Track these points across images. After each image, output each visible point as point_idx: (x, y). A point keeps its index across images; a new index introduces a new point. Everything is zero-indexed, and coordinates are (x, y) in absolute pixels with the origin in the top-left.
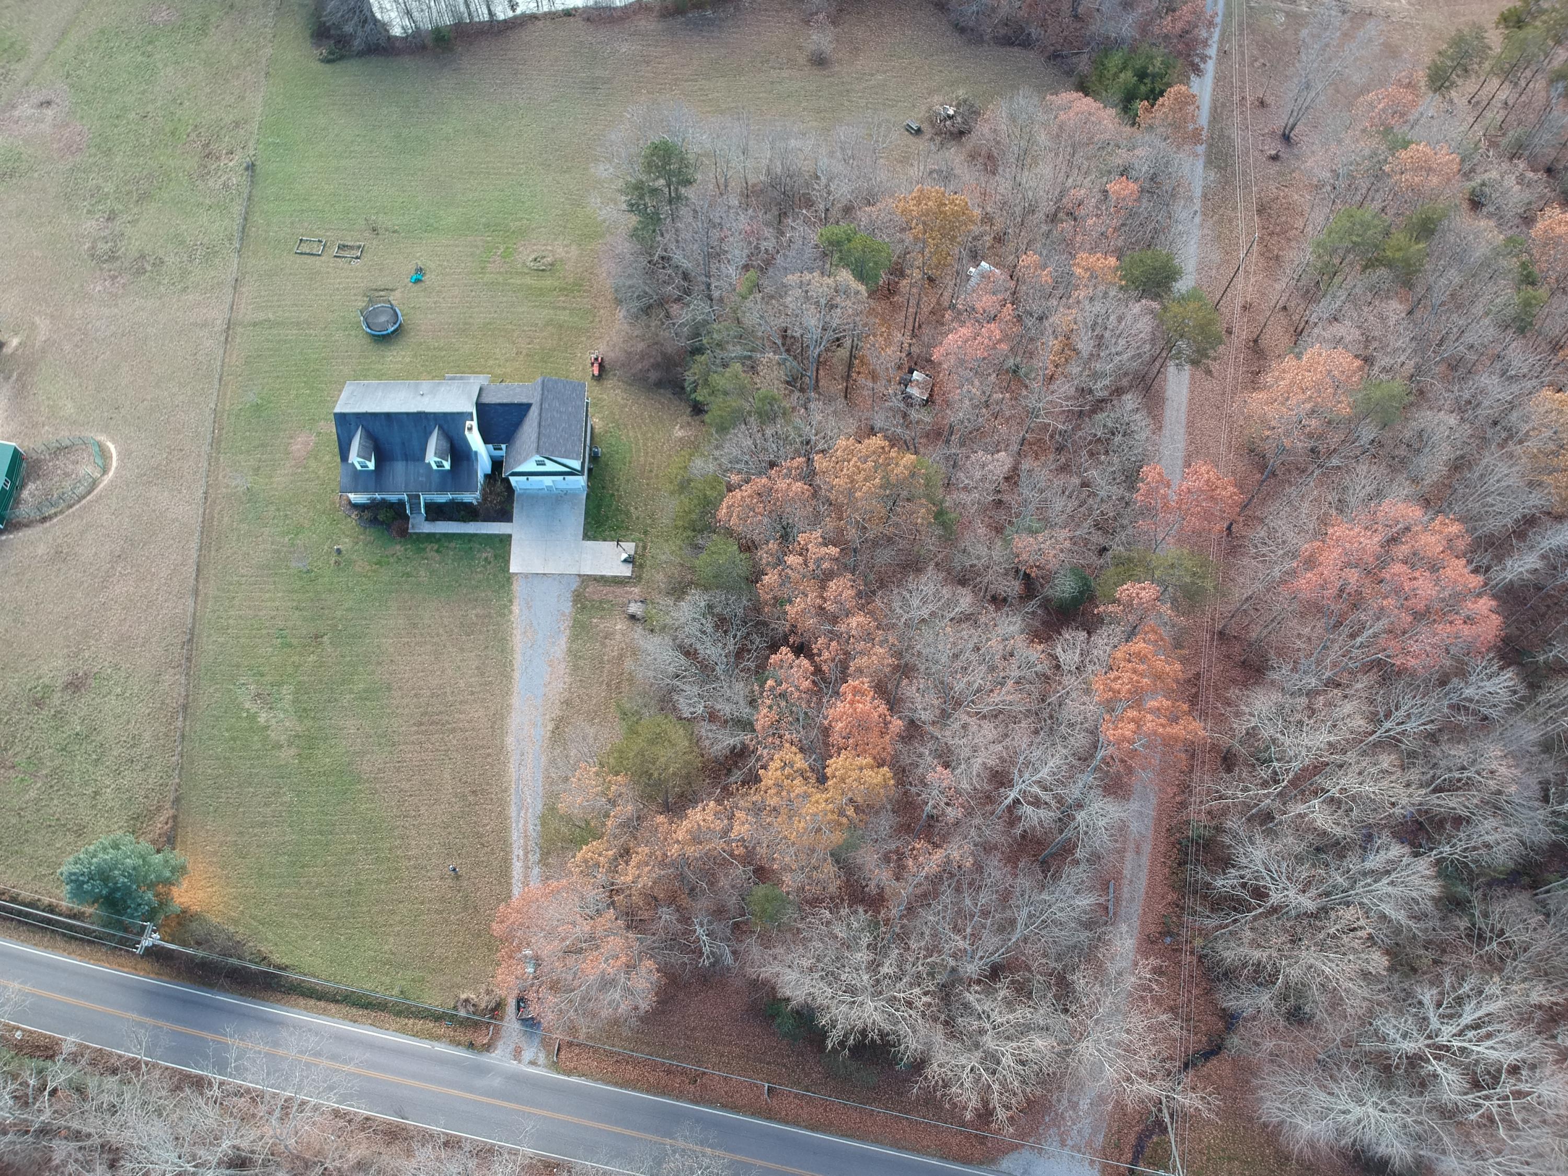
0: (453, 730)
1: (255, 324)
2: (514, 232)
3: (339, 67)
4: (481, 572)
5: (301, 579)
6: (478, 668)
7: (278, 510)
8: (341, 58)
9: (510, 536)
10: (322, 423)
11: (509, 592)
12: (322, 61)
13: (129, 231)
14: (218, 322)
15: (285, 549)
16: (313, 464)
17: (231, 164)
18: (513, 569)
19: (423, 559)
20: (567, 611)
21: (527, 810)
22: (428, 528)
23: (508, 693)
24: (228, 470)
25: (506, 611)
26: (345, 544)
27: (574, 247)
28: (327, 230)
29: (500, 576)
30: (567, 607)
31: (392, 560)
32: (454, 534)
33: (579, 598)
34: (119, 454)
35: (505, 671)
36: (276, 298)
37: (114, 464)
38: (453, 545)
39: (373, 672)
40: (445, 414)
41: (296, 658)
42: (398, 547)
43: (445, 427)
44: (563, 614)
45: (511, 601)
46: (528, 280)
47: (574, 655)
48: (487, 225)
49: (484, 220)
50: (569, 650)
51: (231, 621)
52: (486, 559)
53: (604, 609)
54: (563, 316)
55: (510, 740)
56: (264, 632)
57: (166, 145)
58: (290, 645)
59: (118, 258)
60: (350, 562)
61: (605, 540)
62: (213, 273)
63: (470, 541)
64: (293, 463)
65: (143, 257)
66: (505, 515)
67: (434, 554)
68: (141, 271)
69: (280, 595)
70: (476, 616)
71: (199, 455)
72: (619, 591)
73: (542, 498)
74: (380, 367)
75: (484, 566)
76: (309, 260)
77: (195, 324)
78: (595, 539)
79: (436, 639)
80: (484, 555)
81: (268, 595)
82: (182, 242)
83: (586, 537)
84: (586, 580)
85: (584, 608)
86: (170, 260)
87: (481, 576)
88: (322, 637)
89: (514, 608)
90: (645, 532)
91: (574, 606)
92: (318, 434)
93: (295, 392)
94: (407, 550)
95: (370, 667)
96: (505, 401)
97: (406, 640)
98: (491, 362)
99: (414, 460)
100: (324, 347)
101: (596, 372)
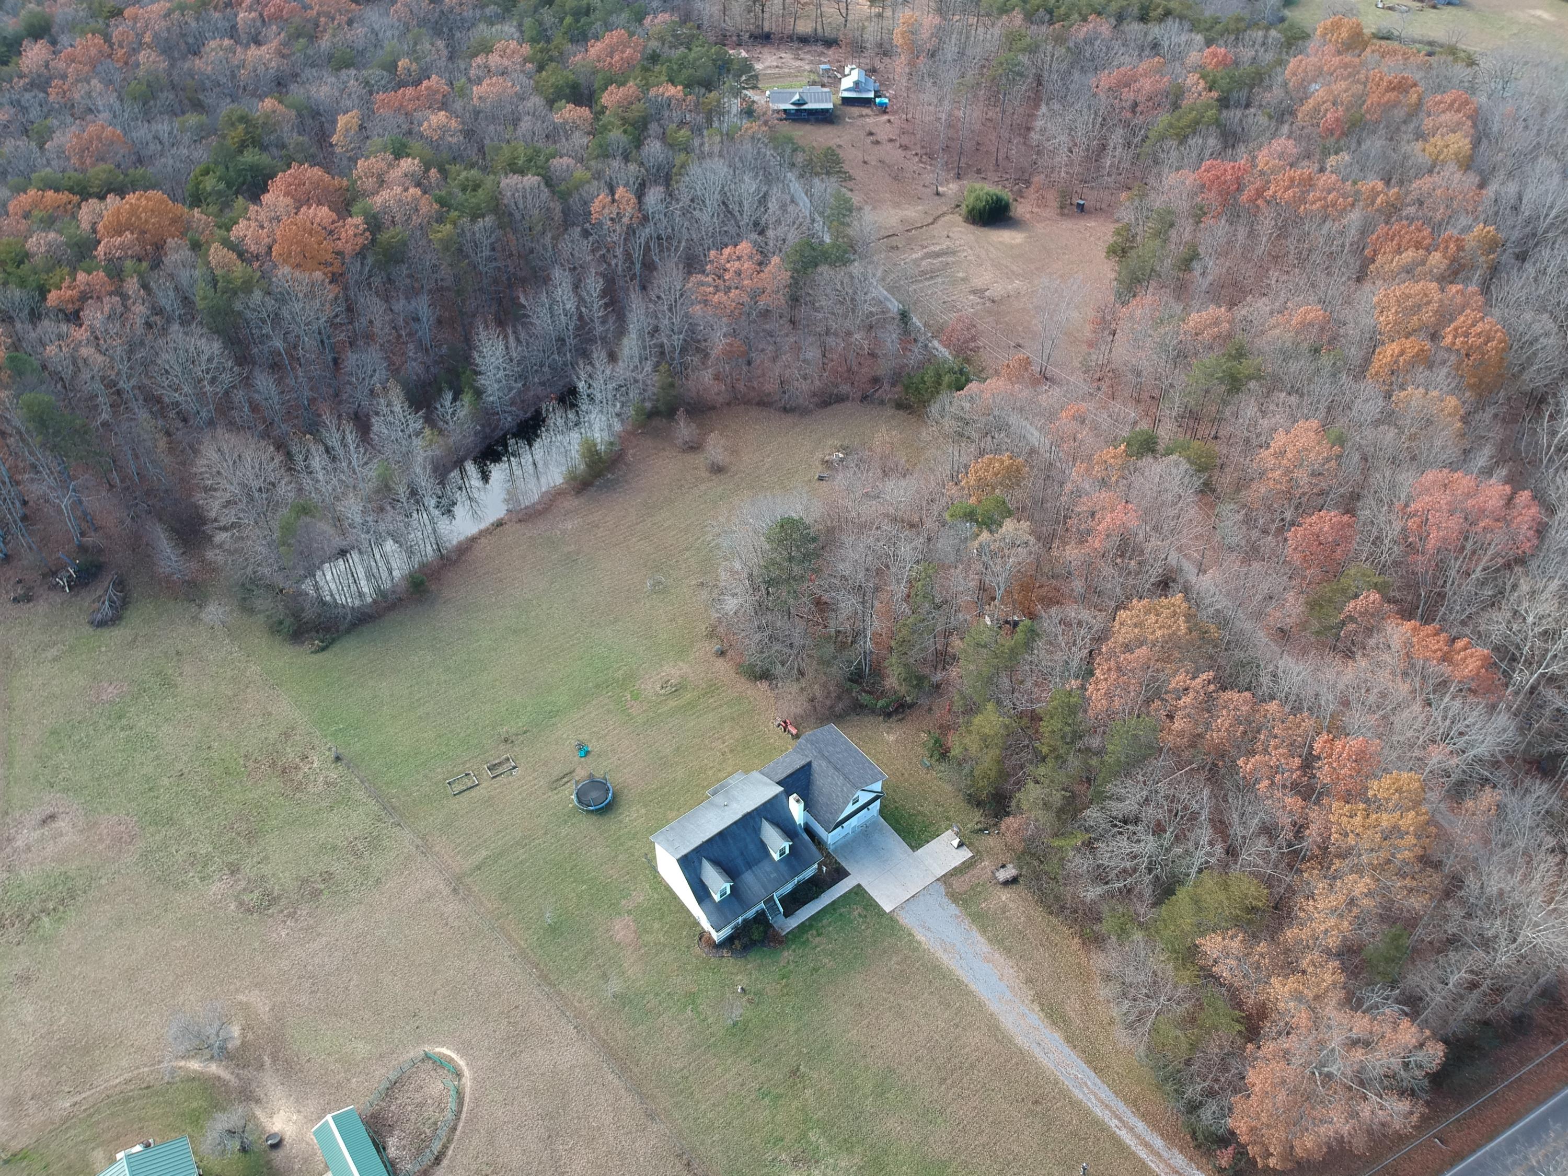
0: (972, 1066)
1: (478, 868)
2: (624, 680)
3: (336, 648)
4: (867, 928)
5: (734, 1035)
6: (940, 1003)
7: (657, 994)
8: (333, 641)
9: (859, 886)
10: (623, 902)
11: (902, 928)
12: (316, 652)
13: (266, 870)
14: (441, 886)
15: (697, 1021)
17: (315, 765)
18: (888, 909)
19: (814, 949)
20: (957, 913)
21: (1086, 1084)
22: (794, 922)
23: (980, 1005)
24: (579, 994)
25: (915, 944)
26: (741, 982)
27: (681, 664)
28: (464, 763)
29: (883, 921)
30: (953, 909)
31: (791, 967)
32: (818, 913)
33: (954, 897)
34: (458, 1051)
35: (960, 988)
36: (474, 838)
37: (461, 1063)
38: (825, 922)
39: (867, 1068)
40: (764, 804)
41: (795, 1104)
42: (786, 954)
43: (771, 815)
44: (957, 917)
45: (910, 934)
46: (672, 703)
47: (997, 941)
48: (597, 686)
49: (590, 685)
50: (990, 941)
51: (709, 1115)
52: (860, 915)
53: (980, 892)
54: (725, 711)
55: (1019, 1040)
56: (747, 1101)
57: (229, 785)
58: (780, 1096)
59: (279, 897)
60: (759, 993)
61: (928, 841)
62: (393, 854)
63: (834, 910)
64: (631, 949)
65: (305, 881)
66: (840, 874)
67: (818, 939)
68: (316, 894)
69: (729, 1061)
70: (898, 963)
71: (538, 1000)
72: (976, 871)
73: (853, 841)
74: (626, 830)
75: (864, 922)
76: (473, 793)
77: (421, 901)
78: (920, 846)
79: (888, 1005)
80: (856, 913)
81: (719, 1070)
82: (334, 848)
83: (914, 848)
84: (945, 879)
85: (965, 901)
86: (337, 868)
87: (869, 931)
88: (798, 1069)
89: (918, 938)
90: (948, 819)
91: (957, 905)
92: (629, 912)
93: (573, 894)
94: (794, 951)
95: (862, 1064)
96: (789, 771)
97: (865, 1022)
98: (710, 773)
99: (756, 864)
100: (562, 845)
101: (794, 731)
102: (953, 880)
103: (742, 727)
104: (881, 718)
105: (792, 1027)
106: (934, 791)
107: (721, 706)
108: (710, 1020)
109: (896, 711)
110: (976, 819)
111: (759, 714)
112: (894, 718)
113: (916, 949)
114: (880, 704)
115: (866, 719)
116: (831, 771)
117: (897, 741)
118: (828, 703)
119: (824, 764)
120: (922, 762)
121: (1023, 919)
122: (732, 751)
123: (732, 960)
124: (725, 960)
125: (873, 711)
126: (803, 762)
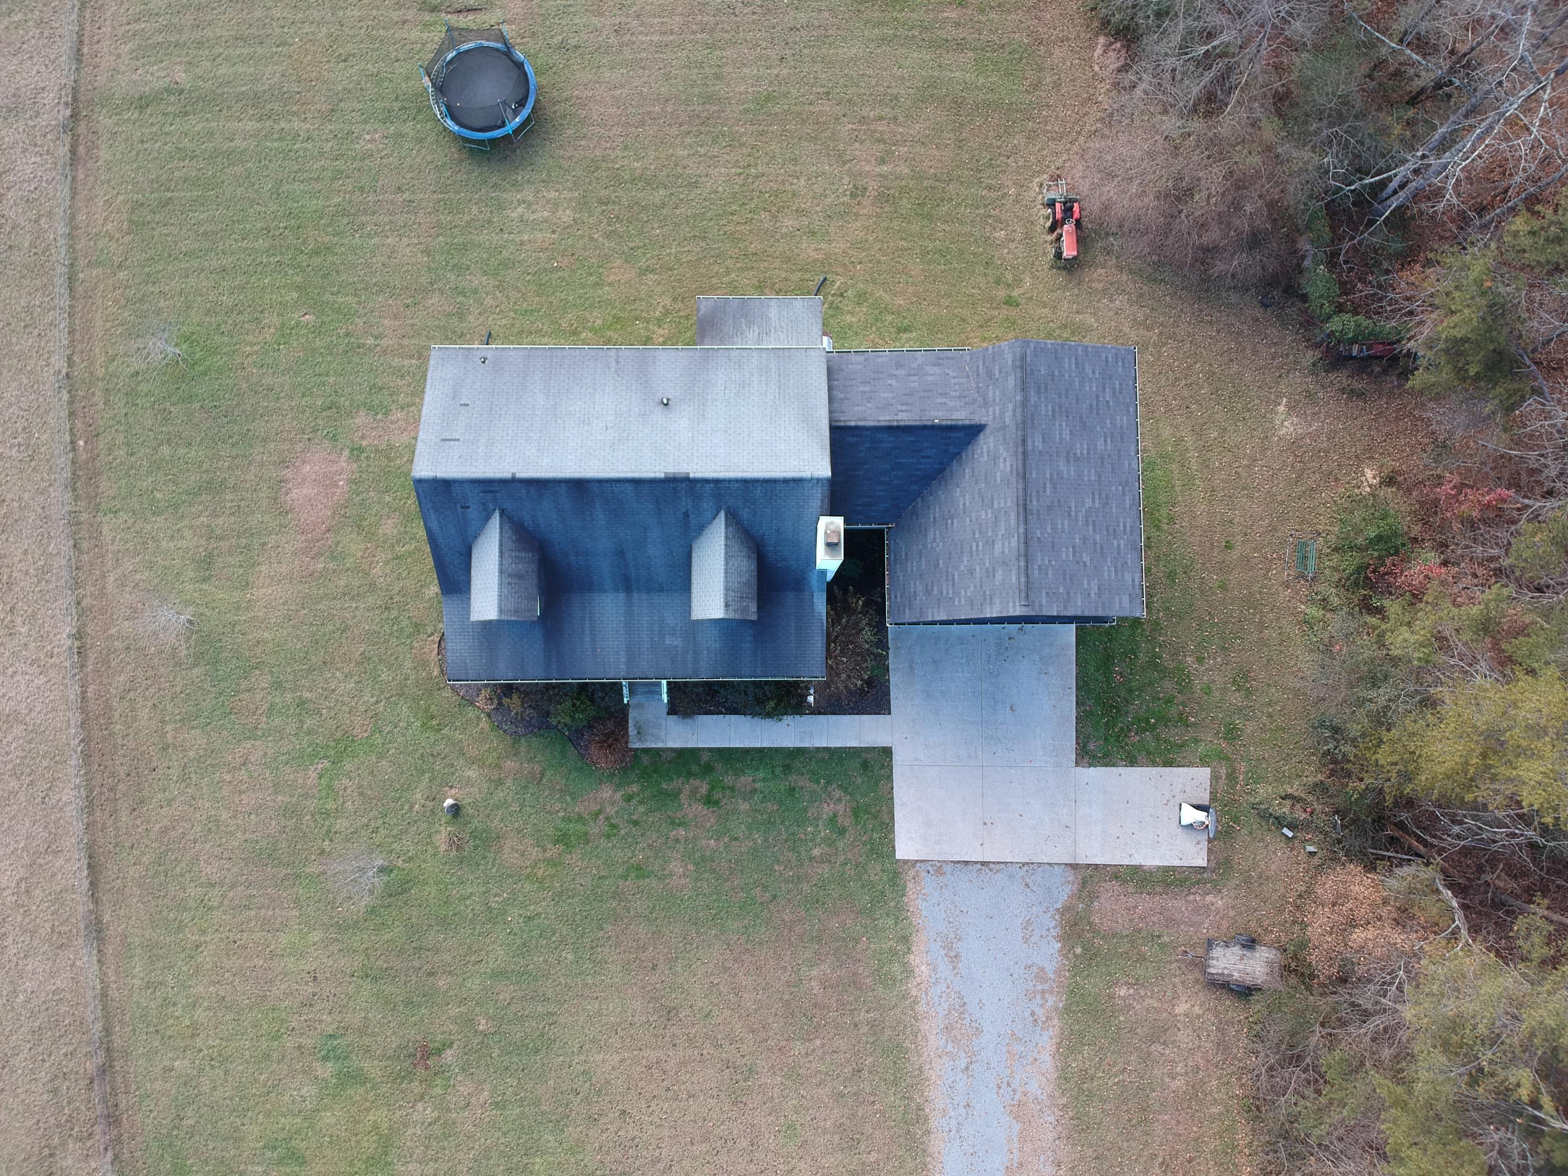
1: (143, 103)
4: (822, 860)
6: (840, 1128)
7: (278, 685)
9: (887, 752)
10: (362, 418)
11: (900, 914)
14: (47, 98)
15: (312, 804)
16: (354, 545)
18: (903, 852)
19: (673, 824)
20: (1050, 968)
22: (679, 735)
24: (128, 565)
25: (896, 968)
29: (874, 871)
30: (1048, 953)
31: (594, 829)
32: (746, 751)
33: (1075, 928)
38: (745, 780)
39: (581, 1145)
40: (747, 484)
41: (379, 1116)
42: (606, 792)
43: (745, 514)
44: (1040, 975)
45: (905, 939)
47: (1075, 1088)
50: (1064, 1076)
51: (200, 1014)
52: (833, 820)
53: (1142, 958)
56: (290, 1043)
58: (359, 1078)
61: (1132, 761)
63: (787, 769)
64: (300, 540)
66: (870, 694)
67: (698, 808)
69: (316, 936)
70: (823, 983)
71: (46, 518)
72: (1178, 905)
74: (496, 239)
75: (831, 843)
78: (1103, 759)
80: (827, 810)
81: (283, 938)
83: (1085, 754)
84: (1093, 877)
85: (1091, 956)
87: (825, 869)
88: (439, 1052)
89: (914, 959)
90: (1232, 734)
91: (1067, 951)
92: (357, 451)
93: (276, 320)
94: (628, 798)
95: (572, 1132)
96: (904, 417)
97: (653, 1055)
98: (788, 223)
99: (649, 591)
100: (338, 175)
101: (1069, 251)
102: (1109, 891)
103: (960, 144)
104: (1310, 356)
105: (499, 956)
106: (1263, 642)
107: (961, 46)
108: (341, 824)
109: (1363, 365)
110: (1294, 789)
111: (1032, 136)
112: (1341, 378)
113: (889, 981)
114: (1335, 324)
115: (1273, 332)
116: (1007, 500)
117: (1294, 445)
118: (1213, 235)
119: (1006, 465)
120: (1301, 550)
121: (1179, 1083)
122: (883, 198)
123: (484, 723)
124: (471, 713)
125: (1309, 323)
126: (961, 416)
